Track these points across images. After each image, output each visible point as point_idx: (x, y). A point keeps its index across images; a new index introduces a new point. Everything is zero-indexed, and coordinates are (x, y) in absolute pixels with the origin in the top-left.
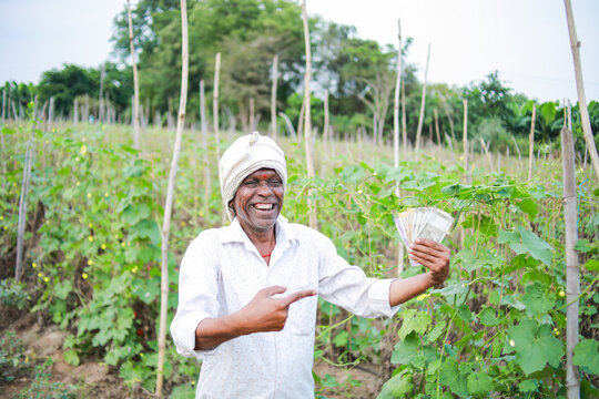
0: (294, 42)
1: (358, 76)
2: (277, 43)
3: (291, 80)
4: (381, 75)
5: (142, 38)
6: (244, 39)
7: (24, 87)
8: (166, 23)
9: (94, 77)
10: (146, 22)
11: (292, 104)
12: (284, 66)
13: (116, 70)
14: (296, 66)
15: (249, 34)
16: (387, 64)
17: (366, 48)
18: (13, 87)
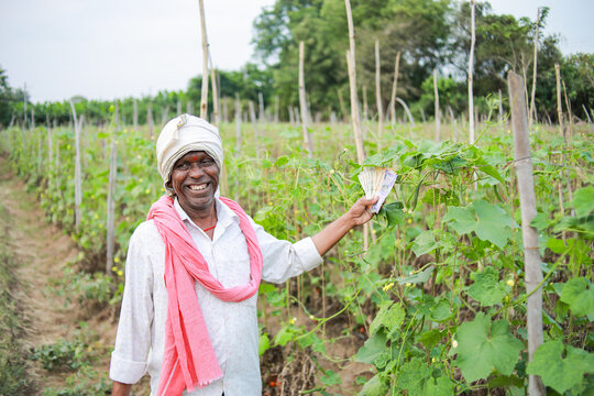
0: (426, 25)
1: (494, 54)
2: (407, 29)
3: (426, 65)
4: (518, 51)
5: (281, 38)
6: (375, 28)
7: (175, 95)
8: (300, 20)
9: (236, 80)
10: (283, 22)
11: (427, 90)
12: (418, 51)
13: (256, 71)
14: (430, 50)
15: (379, 22)
16: (523, 39)
17: (498, 25)
18: (165, 96)
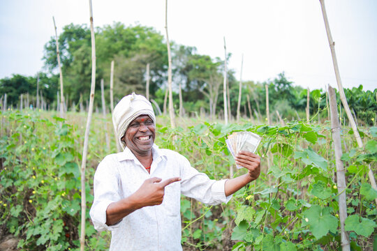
0: (158, 58)
1: (199, 77)
2: (147, 58)
3: (157, 81)
4: (213, 76)
5: (63, 57)
6: (127, 56)
8: (77, 48)
9: (32, 82)
10: (65, 48)
11: (158, 96)
12: (153, 72)
13: (46, 77)
14: (160, 72)
15: (130, 53)
16: (217, 70)
17: (203, 60)
